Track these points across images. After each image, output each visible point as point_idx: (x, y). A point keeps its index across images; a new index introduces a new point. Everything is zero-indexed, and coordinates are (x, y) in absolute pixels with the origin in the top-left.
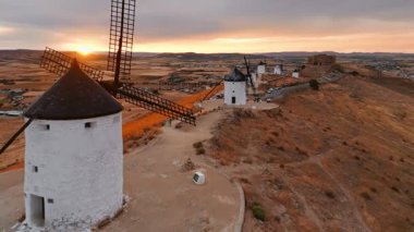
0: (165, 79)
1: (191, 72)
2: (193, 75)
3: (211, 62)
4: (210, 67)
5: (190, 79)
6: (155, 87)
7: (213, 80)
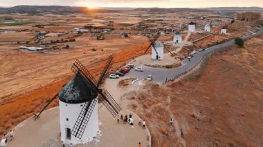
0: (135, 26)
1: (153, 21)
2: (154, 24)
3: (168, 14)
4: (167, 18)
5: (152, 26)
6: (127, 32)
7: (167, 27)
